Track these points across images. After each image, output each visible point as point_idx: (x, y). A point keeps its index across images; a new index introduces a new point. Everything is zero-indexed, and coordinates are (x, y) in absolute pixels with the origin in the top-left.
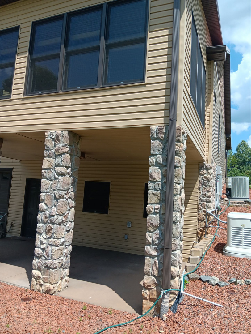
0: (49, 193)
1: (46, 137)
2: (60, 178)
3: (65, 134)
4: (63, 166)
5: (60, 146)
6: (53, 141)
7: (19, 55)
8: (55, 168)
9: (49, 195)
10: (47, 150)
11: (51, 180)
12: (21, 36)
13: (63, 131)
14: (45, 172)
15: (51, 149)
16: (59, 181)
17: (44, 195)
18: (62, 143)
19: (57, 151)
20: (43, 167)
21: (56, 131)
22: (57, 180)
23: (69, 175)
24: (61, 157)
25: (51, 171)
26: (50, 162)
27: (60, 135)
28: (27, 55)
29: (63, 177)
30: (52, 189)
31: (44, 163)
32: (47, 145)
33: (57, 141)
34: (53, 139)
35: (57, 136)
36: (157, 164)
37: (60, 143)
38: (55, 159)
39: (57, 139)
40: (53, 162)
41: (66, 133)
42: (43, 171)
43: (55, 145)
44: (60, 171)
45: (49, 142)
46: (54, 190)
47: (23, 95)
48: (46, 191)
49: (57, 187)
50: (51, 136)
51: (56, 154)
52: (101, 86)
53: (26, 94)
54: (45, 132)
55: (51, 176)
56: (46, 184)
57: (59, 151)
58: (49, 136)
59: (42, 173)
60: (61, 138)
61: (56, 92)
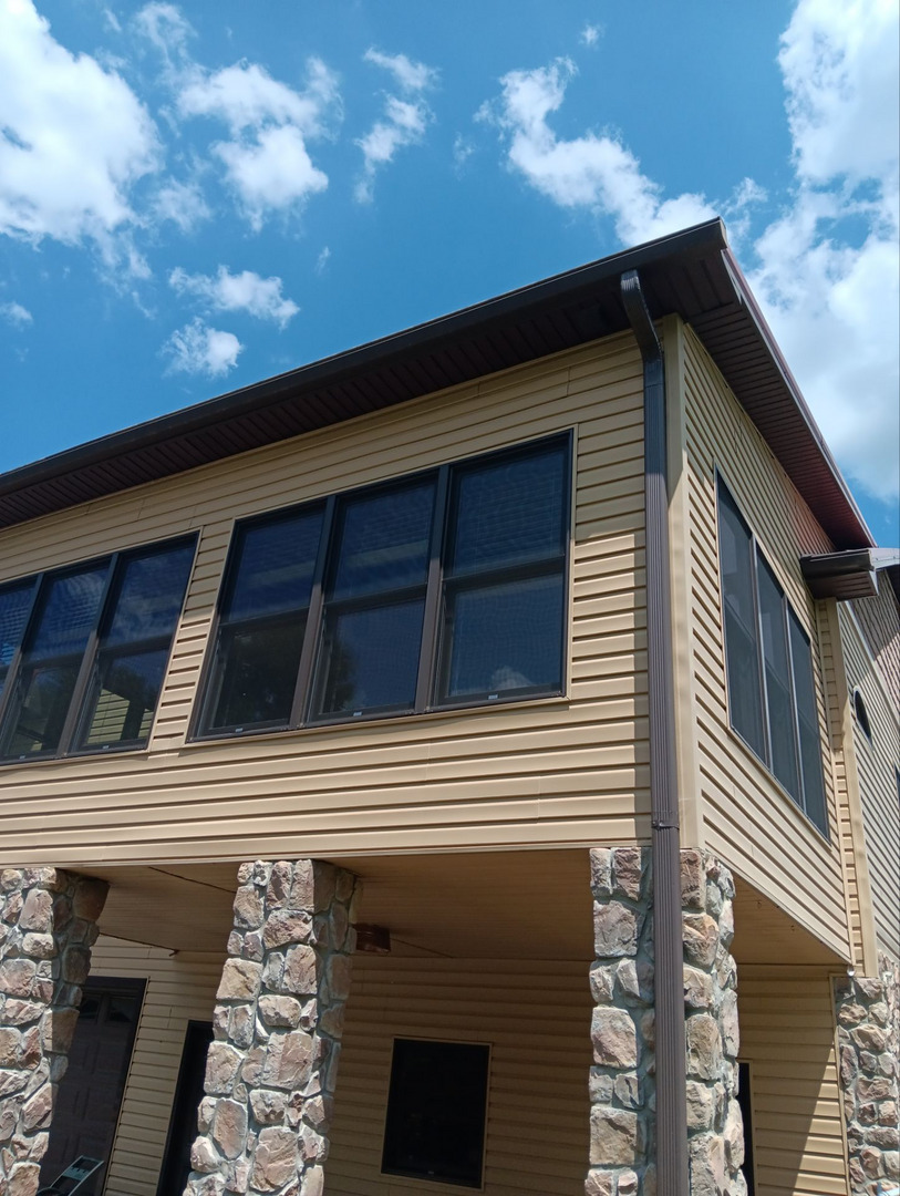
0: (231, 1099)
1: (242, 881)
2: (274, 1039)
3: (302, 873)
4: (286, 993)
5: (283, 915)
6: (260, 897)
7: (191, 616)
8: (260, 998)
9: (229, 1105)
10: (238, 929)
11: (244, 1047)
12: (199, 560)
13: (297, 860)
14: (225, 1014)
15: (253, 925)
16: (268, 1052)
17: (212, 1107)
18: (291, 905)
19: (271, 933)
20: (221, 994)
21: (274, 861)
22: (261, 1047)
23: (306, 1029)
24: (282, 956)
25: (246, 1012)
26: (243, 973)
27: (284, 876)
28: (211, 616)
29: (282, 1038)
30: (242, 1081)
31: (224, 980)
32: (241, 910)
33: (274, 897)
34: (261, 889)
35: (276, 881)
36: (621, 996)
37: (284, 906)
38: (261, 965)
39: (273, 891)
40: (254, 978)
41: (305, 869)
43: (267, 913)
44: (277, 1014)
45: (249, 901)
46: (250, 1087)
47: (184, 737)
48: (220, 1089)
49: (260, 1074)
50: (258, 880)
51: (268, 945)
52: (428, 708)
53: (195, 735)
54: (240, 863)
55: (242, 1030)
56: (224, 1063)
57: (279, 934)
58: (252, 879)
59: (216, 1015)
60: (288, 887)
61: (286, 727)
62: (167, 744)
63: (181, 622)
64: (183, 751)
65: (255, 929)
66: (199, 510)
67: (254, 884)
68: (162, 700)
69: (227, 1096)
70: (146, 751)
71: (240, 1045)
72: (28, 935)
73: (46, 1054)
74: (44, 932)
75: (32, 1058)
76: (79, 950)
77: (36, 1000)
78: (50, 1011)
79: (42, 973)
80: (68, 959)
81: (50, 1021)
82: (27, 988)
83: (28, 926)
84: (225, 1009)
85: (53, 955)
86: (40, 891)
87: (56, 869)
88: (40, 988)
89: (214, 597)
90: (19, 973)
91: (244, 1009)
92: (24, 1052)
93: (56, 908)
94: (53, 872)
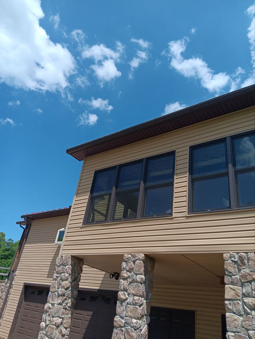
0: (240, 334)
1: (226, 259)
3: (252, 257)
5: (247, 271)
6: (235, 265)
7: (177, 176)
8: (244, 299)
9: (240, 336)
10: (228, 275)
11: (241, 315)
13: (249, 253)
14: (230, 304)
15: (234, 274)
16: (253, 317)
17: (233, 336)
18: (250, 267)
19: (244, 276)
20: (226, 297)
21: (238, 253)
22: (249, 316)
24: (250, 285)
25: (239, 303)
26: (234, 290)
27: (244, 258)
28: (187, 175)
30: (243, 327)
31: (226, 292)
32: (228, 269)
33: (241, 265)
34: (235, 262)
35: (241, 259)
37: (246, 268)
38: (241, 288)
39: (241, 263)
40: (239, 292)
41: (252, 255)
42: (227, 302)
43: (239, 270)
44: (253, 304)
45: (231, 266)
46: (248, 330)
47: (187, 213)
48: (235, 330)
49: (251, 325)
50: (233, 259)
51: (243, 281)
53: (190, 212)
54: (223, 253)
55: (239, 309)
56: (234, 321)
57: (247, 277)
58: (230, 259)
59: (226, 304)
60: (246, 261)
61: (230, 209)
62: (180, 215)
63: (175, 177)
64: (187, 217)
65: (235, 275)
66: (173, 144)
67: (231, 260)
68: (174, 201)
69: (238, 332)
70: (172, 217)
71: (239, 314)
72: (138, 276)
73: (145, 315)
74: (142, 275)
75: (142, 316)
76: (151, 281)
77: (142, 298)
78: (145, 301)
79: (142, 288)
80: (148, 284)
81: (146, 304)
82: (140, 293)
83: (138, 273)
84: (229, 302)
85: (145, 283)
86: (140, 261)
87: (144, 254)
88: (143, 293)
89: (187, 169)
90: (137, 288)
91: (238, 302)
92: (141, 314)
93: (145, 267)
94: (143, 255)
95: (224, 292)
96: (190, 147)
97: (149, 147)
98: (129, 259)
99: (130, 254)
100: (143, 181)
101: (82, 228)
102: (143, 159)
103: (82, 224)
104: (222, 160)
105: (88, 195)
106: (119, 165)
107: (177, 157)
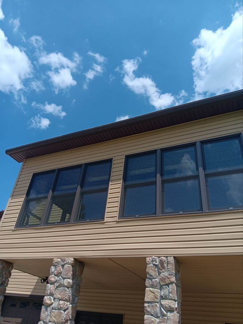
1: (148, 263)
2: (169, 314)
3: (171, 261)
4: (171, 299)
5: (166, 274)
6: (156, 268)
7: (114, 182)
8: (161, 301)
10: (149, 278)
11: (158, 317)
12: (114, 166)
13: (168, 257)
14: (149, 306)
15: (154, 277)
16: (168, 319)
18: (169, 271)
19: (162, 279)
20: (146, 299)
21: (159, 257)
22: (165, 317)
24: (168, 287)
25: (157, 306)
26: (154, 293)
27: (164, 262)
28: (121, 182)
29: (172, 314)
31: (146, 295)
32: (150, 272)
33: (161, 268)
34: (156, 265)
35: (162, 262)
37: (166, 271)
38: (159, 290)
39: (161, 266)
40: (158, 294)
41: (171, 259)
42: (146, 305)
43: (159, 274)
44: (169, 306)
45: (152, 269)
47: (118, 217)
50: (154, 263)
51: (162, 284)
53: (121, 217)
54: (146, 257)
55: (156, 311)
56: (151, 322)
57: (166, 280)
58: (151, 263)
59: (145, 307)
60: (166, 265)
61: (155, 215)
62: (111, 219)
63: (110, 183)
64: (117, 222)
66: (111, 152)
67: (153, 264)
68: (107, 206)
70: (104, 222)
71: (156, 316)
72: (65, 280)
73: (70, 320)
74: (70, 279)
75: (67, 321)
76: (78, 285)
77: (67, 302)
78: (71, 305)
79: (69, 292)
80: (75, 288)
81: (71, 309)
82: (66, 297)
83: (65, 277)
84: (148, 305)
85: (72, 287)
86: (69, 266)
87: (74, 258)
88: (69, 297)
89: (121, 177)
90: (63, 292)
91: (156, 304)
92: (65, 319)
93: (73, 271)
94: (73, 259)
95: (144, 295)
96: (126, 156)
97: (89, 154)
98: (58, 263)
99: (60, 258)
100: (80, 186)
101: (14, 231)
102: (82, 164)
103: (14, 227)
104: (152, 169)
105: (24, 197)
106: (58, 169)
107: (113, 164)
